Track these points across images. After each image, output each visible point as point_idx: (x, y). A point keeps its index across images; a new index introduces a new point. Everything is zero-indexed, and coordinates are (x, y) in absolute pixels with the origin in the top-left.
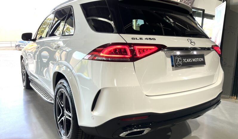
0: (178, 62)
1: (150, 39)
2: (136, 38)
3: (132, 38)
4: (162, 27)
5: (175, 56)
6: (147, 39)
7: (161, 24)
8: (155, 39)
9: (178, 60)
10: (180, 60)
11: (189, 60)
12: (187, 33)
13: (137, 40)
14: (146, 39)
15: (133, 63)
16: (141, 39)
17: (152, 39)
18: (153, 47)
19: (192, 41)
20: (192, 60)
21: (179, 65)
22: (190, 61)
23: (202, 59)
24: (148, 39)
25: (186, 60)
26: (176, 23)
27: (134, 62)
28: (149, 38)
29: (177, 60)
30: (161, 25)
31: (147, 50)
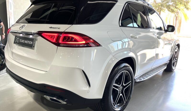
9: (17, 39)
10: (18, 40)
20: (25, 41)
22: (24, 42)
23: (32, 43)
25: (21, 41)
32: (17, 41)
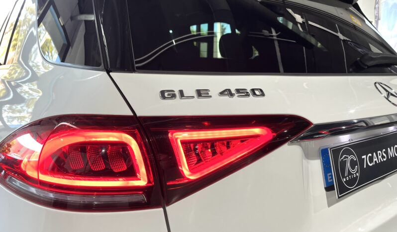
0: (346, 174)
1: (242, 92)
2: (181, 92)
3: (163, 93)
4: (275, 38)
5: (337, 151)
6: (227, 93)
7: (273, 31)
8: (263, 94)
9: (348, 165)
10: (353, 164)
11: (379, 157)
12: (370, 63)
13: (184, 101)
14: (222, 93)
15: (161, 209)
16: (201, 93)
17: (247, 95)
18: (257, 131)
19: (392, 92)
20: (387, 152)
21: (351, 182)
22: (383, 157)
24: (231, 95)
25: (371, 159)
26: (310, 23)
27: (168, 208)
28: (238, 91)
29: (343, 163)
30: (274, 33)
31: (228, 147)
32: (350, 173)
